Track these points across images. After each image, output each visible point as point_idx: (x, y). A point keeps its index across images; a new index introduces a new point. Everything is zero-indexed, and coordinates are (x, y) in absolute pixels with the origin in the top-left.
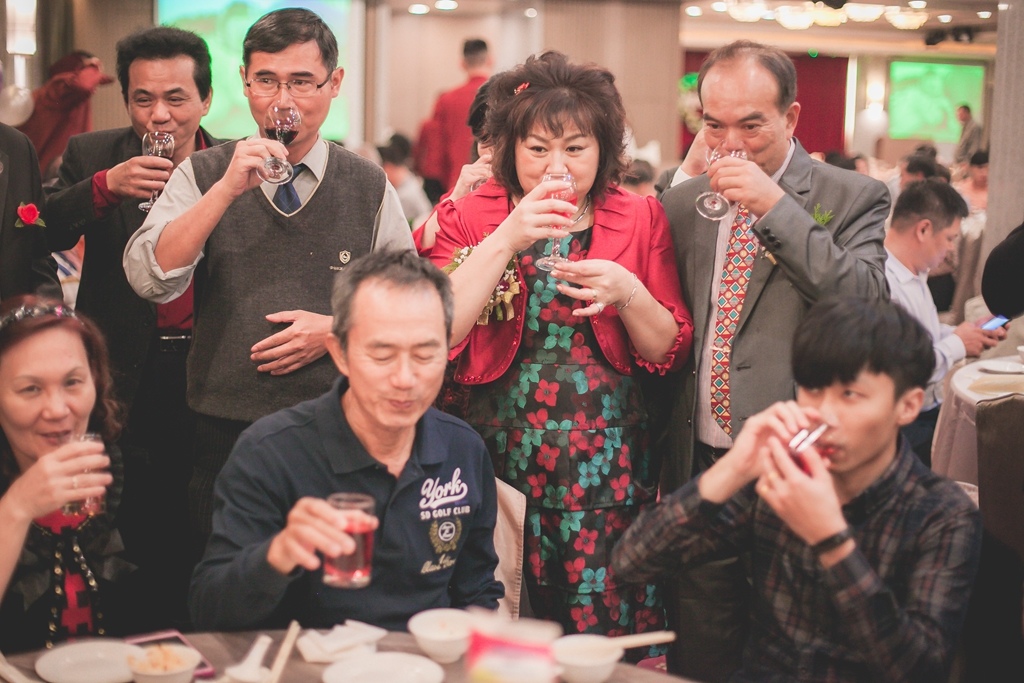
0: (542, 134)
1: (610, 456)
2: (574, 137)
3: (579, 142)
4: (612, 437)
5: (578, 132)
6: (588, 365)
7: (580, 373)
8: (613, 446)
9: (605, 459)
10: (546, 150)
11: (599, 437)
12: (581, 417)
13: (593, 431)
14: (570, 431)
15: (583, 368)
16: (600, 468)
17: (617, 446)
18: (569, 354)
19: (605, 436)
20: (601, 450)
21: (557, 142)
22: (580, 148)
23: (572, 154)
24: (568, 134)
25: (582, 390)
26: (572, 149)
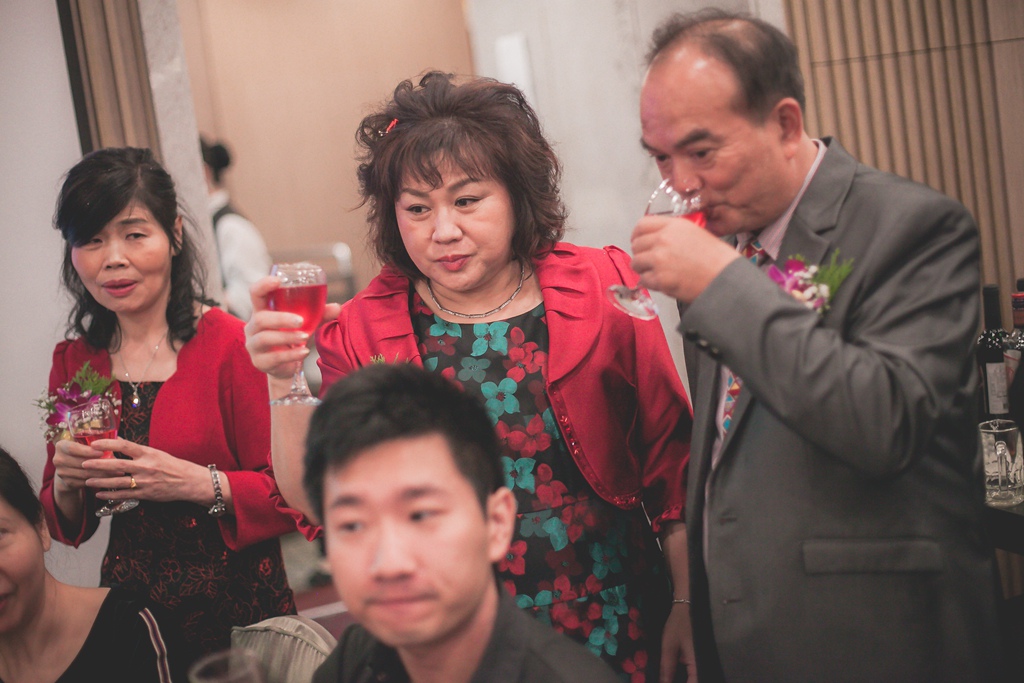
0: (414, 186)
1: (615, 628)
2: (461, 184)
3: (471, 189)
4: (613, 600)
5: (464, 176)
6: (564, 506)
7: (555, 521)
8: (615, 614)
9: (608, 634)
10: (429, 209)
11: (594, 605)
12: (564, 583)
13: (583, 599)
14: (551, 606)
15: (557, 512)
16: (603, 648)
17: (621, 612)
18: (535, 496)
19: (601, 602)
20: (600, 623)
21: (438, 194)
22: (475, 200)
23: (465, 209)
24: (450, 180)
25: (560, 544)
26: (462, 202)
